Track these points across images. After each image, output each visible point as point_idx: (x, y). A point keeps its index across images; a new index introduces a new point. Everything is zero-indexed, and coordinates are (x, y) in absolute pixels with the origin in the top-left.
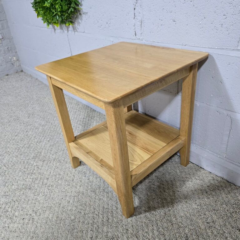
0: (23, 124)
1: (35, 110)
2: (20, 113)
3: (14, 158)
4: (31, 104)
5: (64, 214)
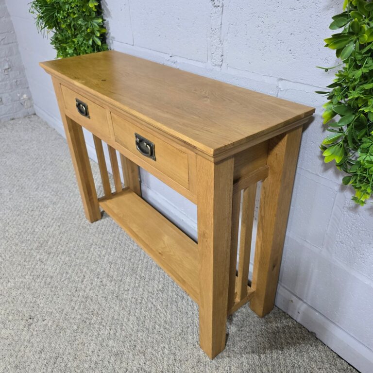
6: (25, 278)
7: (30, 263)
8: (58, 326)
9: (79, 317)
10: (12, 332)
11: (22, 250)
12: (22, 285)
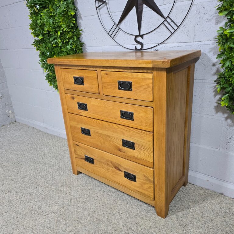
0: (40, 164)
1: (45, 152)
2: (33, 156)
3: (47, 189)
4: (40, 148)
5: (100, 216)
6: (64, 201)
7: (62, 194)
8: (97, 219)
9: (106, 213)
10: (73, 228)
11: (53, 189)
12: (64, 205)
